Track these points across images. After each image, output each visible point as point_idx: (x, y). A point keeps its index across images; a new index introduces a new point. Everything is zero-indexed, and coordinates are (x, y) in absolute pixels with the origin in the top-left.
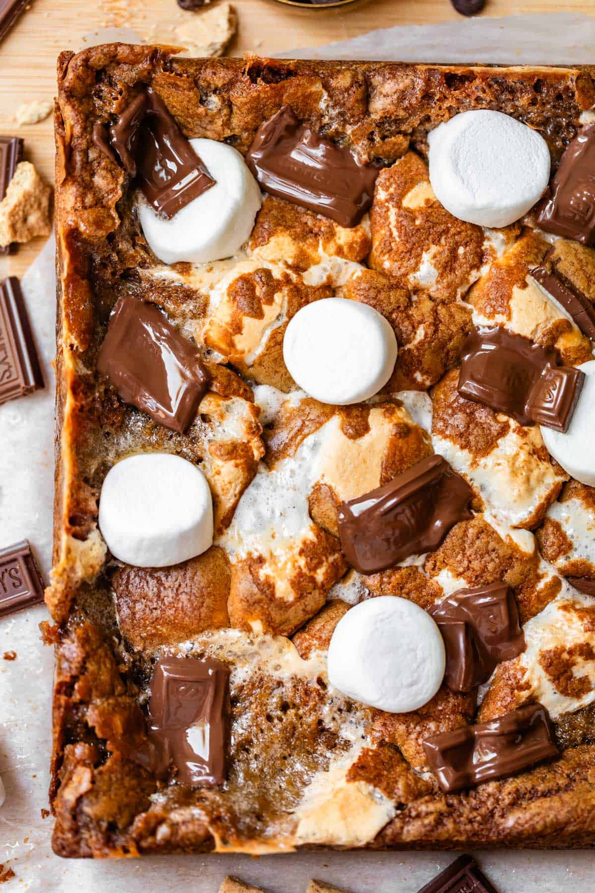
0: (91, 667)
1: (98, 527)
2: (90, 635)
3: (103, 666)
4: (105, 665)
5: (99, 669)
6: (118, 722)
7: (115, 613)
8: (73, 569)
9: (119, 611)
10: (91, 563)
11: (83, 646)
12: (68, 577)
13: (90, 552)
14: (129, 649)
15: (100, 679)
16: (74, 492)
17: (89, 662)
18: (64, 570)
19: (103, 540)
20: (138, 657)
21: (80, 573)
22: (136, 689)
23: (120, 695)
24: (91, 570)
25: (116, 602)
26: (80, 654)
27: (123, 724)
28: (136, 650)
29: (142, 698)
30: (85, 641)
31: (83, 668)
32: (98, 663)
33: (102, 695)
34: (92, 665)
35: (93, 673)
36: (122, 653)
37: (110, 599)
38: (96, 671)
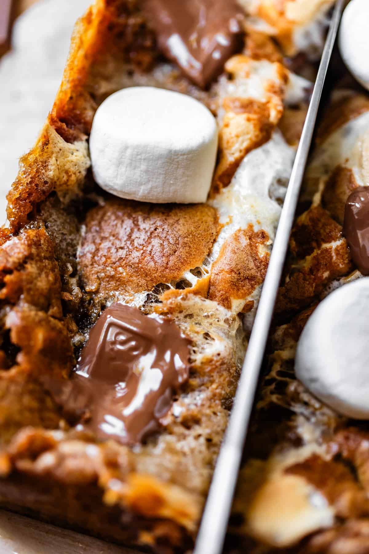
0: (31, 268)
1: (88, 141)
2: (42, 242)
3: (43, 275)
4: (47, 276)
5: (40, 275)
6: (40, 336)
7: (78, 244)
8: (45, 164)
9: (83, 245)
10: (66, 167)
11: (29, 246)
12: (37, 172)
13: (71, 155)
14: (81, 285)
15: (36, 285)
16: (74, 95)
17: (31, 264)
18: (36, 161)
19: (89, 155)
20: (88, 298)
21: (51, 173)
22: (74, 327)
23: (53, 317)
24: (65, 178)
25: (83, 234)
26: (22, 250)
27: (45, 340)
28: (87, 289)
29: (77, 338)
30: (34, 243)
31: (21, 265)
32: (41, 269)
33: (33, 303)
34: (32, 267)
35: (29, 274)
36: (72, 285)
37: (78, 230)
38: (34, 276)
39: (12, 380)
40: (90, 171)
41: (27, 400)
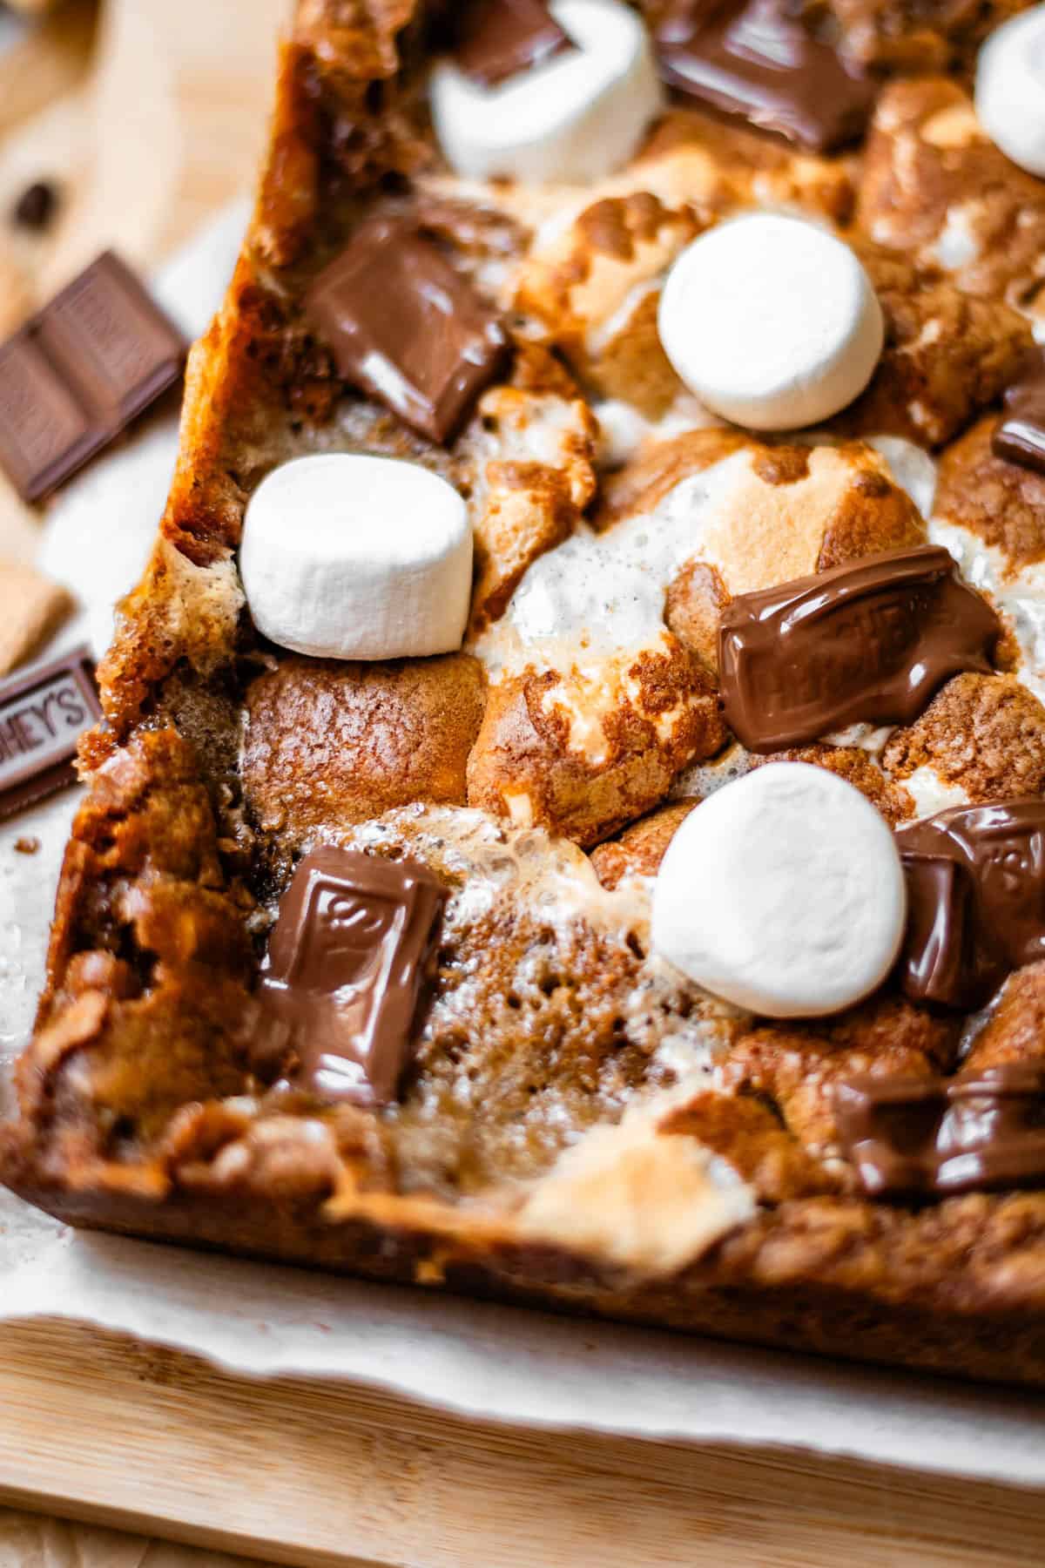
0: (158, 804)
1: (235, 559)
2: (172, 752)
3: (182, 815)
4: (188, 812)
5: (175, 814)
6: (188, 928)
7: (238, 745)
8: (162, 610)
9: (247, 746)
10: (203, 611)
11: (150, 763)
12: (150, 625)
13: (207, 589)
14: (252, 821)
15: (171, 834)
17: (158, 796)
18: (145, 607)
19: (240, 583)
20: (267, 841)
21: (175, 624)
22: (247, 898)
23: (209, 887)
24: (202, 632)
25: (246, 726)
26: (139, 774)
27: (199, 934)
28: (265, 825)
29: (255, 920)
30: (158, 758)
31: (139, 802)
32: (176, 804)
33: (168, 867)
34: (159, 801)
35: (156, 816)
36: (235, 822)
37: (235, 721)
38: (166, 817)
39: (150, 1016)
40: (245, 612)
41: (182, 1050)
